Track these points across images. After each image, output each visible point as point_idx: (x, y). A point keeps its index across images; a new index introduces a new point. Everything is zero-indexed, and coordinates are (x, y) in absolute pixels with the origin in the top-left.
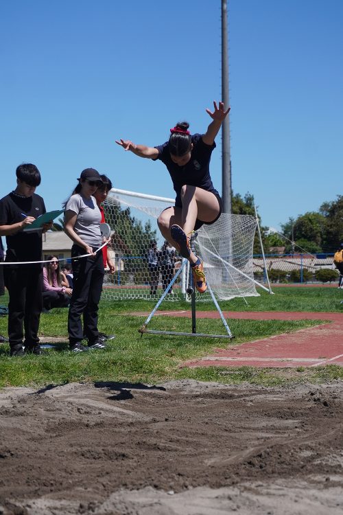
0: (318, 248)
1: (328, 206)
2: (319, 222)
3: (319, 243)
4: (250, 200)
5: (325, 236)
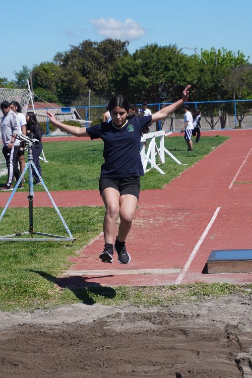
0: (54, 96)
1: (62, 55)
2: (53, 72)
3: (54, 92)
5: (60, 85)
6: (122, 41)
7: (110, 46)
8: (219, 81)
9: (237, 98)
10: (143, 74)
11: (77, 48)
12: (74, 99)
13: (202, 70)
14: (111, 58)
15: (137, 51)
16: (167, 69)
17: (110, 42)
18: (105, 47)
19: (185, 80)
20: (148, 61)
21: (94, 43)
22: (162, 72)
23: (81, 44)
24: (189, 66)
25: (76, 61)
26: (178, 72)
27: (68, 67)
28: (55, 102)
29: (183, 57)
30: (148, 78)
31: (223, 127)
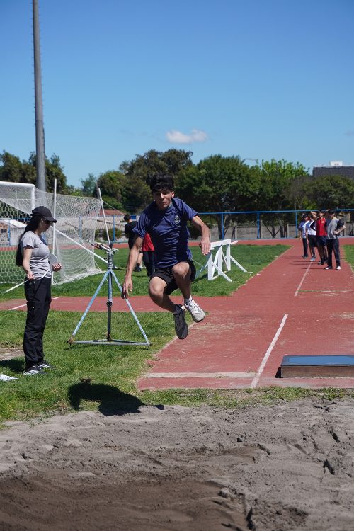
0: (119, 204)
1: (127, 164)
2: (119, 180)
3: (119, 200)
4: (56, 160)
5: (125, 193)
6: (186, 152)
7: (174, 156)
8: (280, 192)
9: (298, 208)
10: (207, 183)
11: (142, 158)
12: (139, 207)
13: (263, 181)
14: (175, 168)
15: (201, 161)
16: (230, 179)
17: (174, 152)
18: (169, 158)
19: (247, 190)
20: (212, 171)
21: (159, 153)
22: (226, 182)
23: (146, 154)
24: (252, 176)
25: (140, 170)
26: (241, 182)
27: (133, 176)
28: (120, 209)
29: (246, 167)
30: (212, 188)
31: (283, 236)
